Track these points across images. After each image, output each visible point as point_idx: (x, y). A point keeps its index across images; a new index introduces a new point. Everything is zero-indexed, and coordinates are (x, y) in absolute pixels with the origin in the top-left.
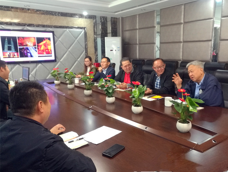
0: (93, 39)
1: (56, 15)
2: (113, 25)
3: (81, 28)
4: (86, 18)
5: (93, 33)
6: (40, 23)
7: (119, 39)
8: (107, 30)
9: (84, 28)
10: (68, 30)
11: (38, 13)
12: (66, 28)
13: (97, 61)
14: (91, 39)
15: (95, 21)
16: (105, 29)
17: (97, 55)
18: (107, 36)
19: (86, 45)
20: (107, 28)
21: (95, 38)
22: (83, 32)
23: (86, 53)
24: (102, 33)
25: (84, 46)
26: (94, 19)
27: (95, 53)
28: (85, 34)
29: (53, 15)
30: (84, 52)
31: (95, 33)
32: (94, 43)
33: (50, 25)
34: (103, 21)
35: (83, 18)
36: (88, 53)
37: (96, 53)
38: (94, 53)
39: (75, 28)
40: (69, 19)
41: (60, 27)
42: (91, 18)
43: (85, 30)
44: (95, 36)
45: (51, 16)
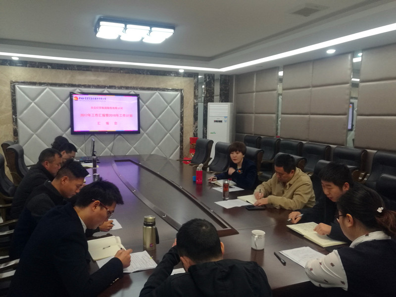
0: (193, 105)
1: (143, 74)
2: (223, 85)
3: (176, 90)
4: (184, 76)
5: (193, 96)
6: (123, 85)
7: (227, 105)
8: (213, 93)
9: (181, 90)
10: (157, 93)
11: (122, 72)
12: (156, 90)
13: (197, 134)
14: (189, 105)
15: (196, 80)
16: (211, 90)
17: (197, 127)
18: (212, 101)
19: (182, 113)
20: (213, 89)
21: (194, 103)
22: (179, 95)
23: (181, 123)
24: (206, 97)
25: (179, 113)
26: (195, 78)
28: (182, 97)
29: (141, 74)
30: (179, 121)
31: (196, 97)
32: (193, 110)
33: (135, 86)
34: (208, 80)
35: (180, 77)
36: (184, 124)
37: (196, 124)
38: (193, 123)
39: (168, 90)
40: (161, 78)
41: (149, 89)
42: (192, 77)
43: (181, 93)
44: (196, 101)
45: (138, 75)
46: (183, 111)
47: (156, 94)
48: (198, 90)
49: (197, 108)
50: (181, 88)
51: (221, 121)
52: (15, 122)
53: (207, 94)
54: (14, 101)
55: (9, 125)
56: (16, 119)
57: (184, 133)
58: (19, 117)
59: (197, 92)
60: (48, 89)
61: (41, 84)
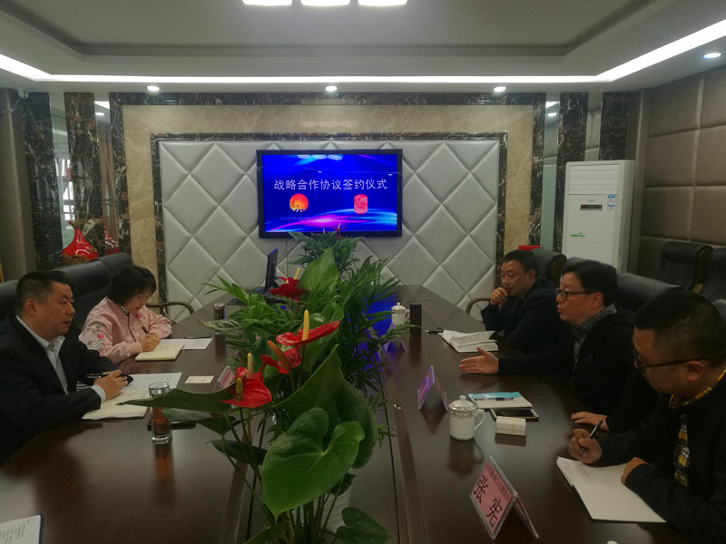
0: (529, 167)
1: (413, 104)
2: (613, 118)
3: (490, 136)
4: (508, 103)
5: (530, 149)
7: (617, 167)
8: (583, 139)
9: (501, 136)
10: (444, 145)
12: (442, 139)
13: (539, 238)
14: (520, 169)
15: (539, 112)
16: (577, 133)
17: (538, 221)
18: (581, 158)
19: (502, 189)
20: (584, 129)
21: (533, 165)
22: (496, 147)
23: (499, 211)
24: (563, 149)
25: (494, 188)
26: (536, 106)
27: (532, 213)
28: (503, 153)
29: (406, 104)
30: (495, 208)
31: (537, 149)
33: (393, 131)
34: (569, 108)
35: (499, 104)
36: (506, 214)
37: (536, 213)
38: (528, 212)
39: (470, 137)
40: (453, 110)
41: (424, 137)
42: (528, 103)
43: (501, 142)
44: (537, 160)
45: (400, 107)
46: (505, 184)
47: (441, 147)
48: (543, 133)
49: (541, 176)
50: (501, 131)
51: (598, 207)
52: (159, 213)
53: (565, 141)
54: (157, 173)
55: (148, 219)
56: (161, 208)
57: (506, 234)
58: (165, 203)
59: (540, 138)
60: (216, 146)
61: (203, 137)
